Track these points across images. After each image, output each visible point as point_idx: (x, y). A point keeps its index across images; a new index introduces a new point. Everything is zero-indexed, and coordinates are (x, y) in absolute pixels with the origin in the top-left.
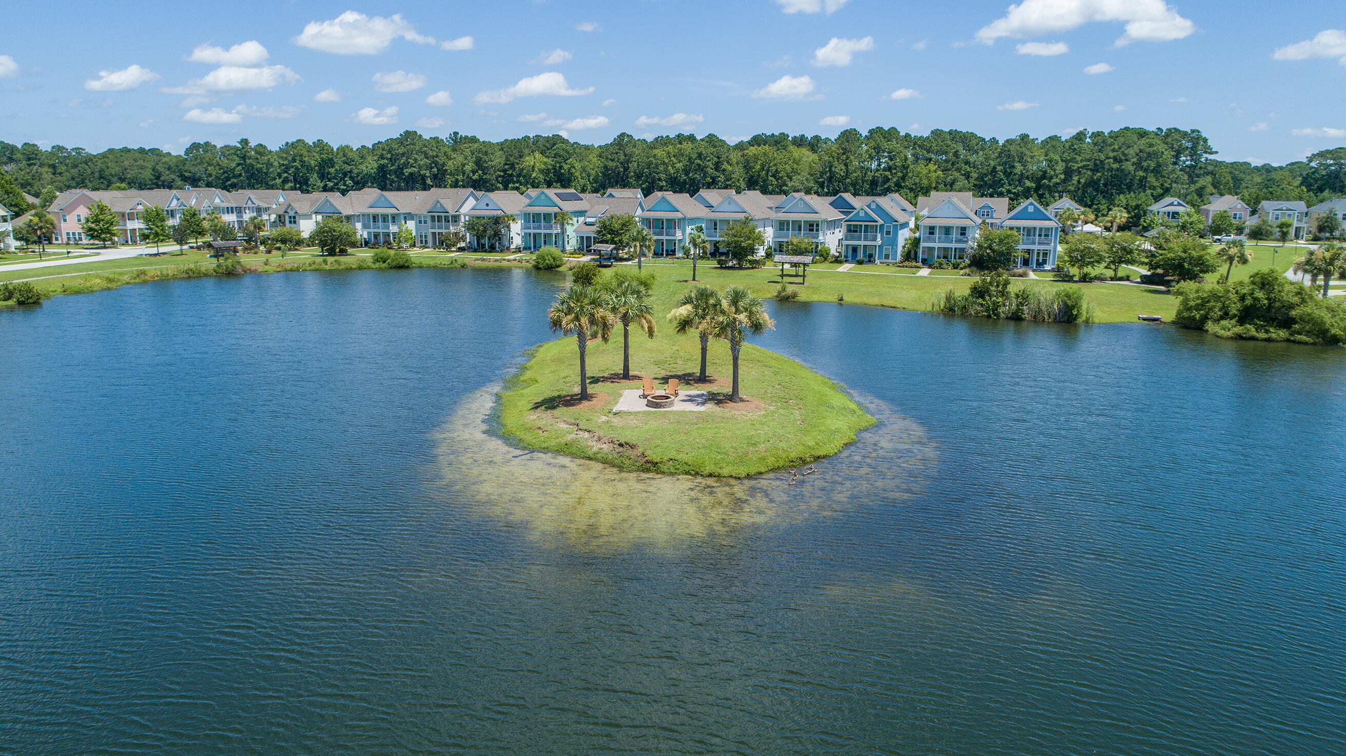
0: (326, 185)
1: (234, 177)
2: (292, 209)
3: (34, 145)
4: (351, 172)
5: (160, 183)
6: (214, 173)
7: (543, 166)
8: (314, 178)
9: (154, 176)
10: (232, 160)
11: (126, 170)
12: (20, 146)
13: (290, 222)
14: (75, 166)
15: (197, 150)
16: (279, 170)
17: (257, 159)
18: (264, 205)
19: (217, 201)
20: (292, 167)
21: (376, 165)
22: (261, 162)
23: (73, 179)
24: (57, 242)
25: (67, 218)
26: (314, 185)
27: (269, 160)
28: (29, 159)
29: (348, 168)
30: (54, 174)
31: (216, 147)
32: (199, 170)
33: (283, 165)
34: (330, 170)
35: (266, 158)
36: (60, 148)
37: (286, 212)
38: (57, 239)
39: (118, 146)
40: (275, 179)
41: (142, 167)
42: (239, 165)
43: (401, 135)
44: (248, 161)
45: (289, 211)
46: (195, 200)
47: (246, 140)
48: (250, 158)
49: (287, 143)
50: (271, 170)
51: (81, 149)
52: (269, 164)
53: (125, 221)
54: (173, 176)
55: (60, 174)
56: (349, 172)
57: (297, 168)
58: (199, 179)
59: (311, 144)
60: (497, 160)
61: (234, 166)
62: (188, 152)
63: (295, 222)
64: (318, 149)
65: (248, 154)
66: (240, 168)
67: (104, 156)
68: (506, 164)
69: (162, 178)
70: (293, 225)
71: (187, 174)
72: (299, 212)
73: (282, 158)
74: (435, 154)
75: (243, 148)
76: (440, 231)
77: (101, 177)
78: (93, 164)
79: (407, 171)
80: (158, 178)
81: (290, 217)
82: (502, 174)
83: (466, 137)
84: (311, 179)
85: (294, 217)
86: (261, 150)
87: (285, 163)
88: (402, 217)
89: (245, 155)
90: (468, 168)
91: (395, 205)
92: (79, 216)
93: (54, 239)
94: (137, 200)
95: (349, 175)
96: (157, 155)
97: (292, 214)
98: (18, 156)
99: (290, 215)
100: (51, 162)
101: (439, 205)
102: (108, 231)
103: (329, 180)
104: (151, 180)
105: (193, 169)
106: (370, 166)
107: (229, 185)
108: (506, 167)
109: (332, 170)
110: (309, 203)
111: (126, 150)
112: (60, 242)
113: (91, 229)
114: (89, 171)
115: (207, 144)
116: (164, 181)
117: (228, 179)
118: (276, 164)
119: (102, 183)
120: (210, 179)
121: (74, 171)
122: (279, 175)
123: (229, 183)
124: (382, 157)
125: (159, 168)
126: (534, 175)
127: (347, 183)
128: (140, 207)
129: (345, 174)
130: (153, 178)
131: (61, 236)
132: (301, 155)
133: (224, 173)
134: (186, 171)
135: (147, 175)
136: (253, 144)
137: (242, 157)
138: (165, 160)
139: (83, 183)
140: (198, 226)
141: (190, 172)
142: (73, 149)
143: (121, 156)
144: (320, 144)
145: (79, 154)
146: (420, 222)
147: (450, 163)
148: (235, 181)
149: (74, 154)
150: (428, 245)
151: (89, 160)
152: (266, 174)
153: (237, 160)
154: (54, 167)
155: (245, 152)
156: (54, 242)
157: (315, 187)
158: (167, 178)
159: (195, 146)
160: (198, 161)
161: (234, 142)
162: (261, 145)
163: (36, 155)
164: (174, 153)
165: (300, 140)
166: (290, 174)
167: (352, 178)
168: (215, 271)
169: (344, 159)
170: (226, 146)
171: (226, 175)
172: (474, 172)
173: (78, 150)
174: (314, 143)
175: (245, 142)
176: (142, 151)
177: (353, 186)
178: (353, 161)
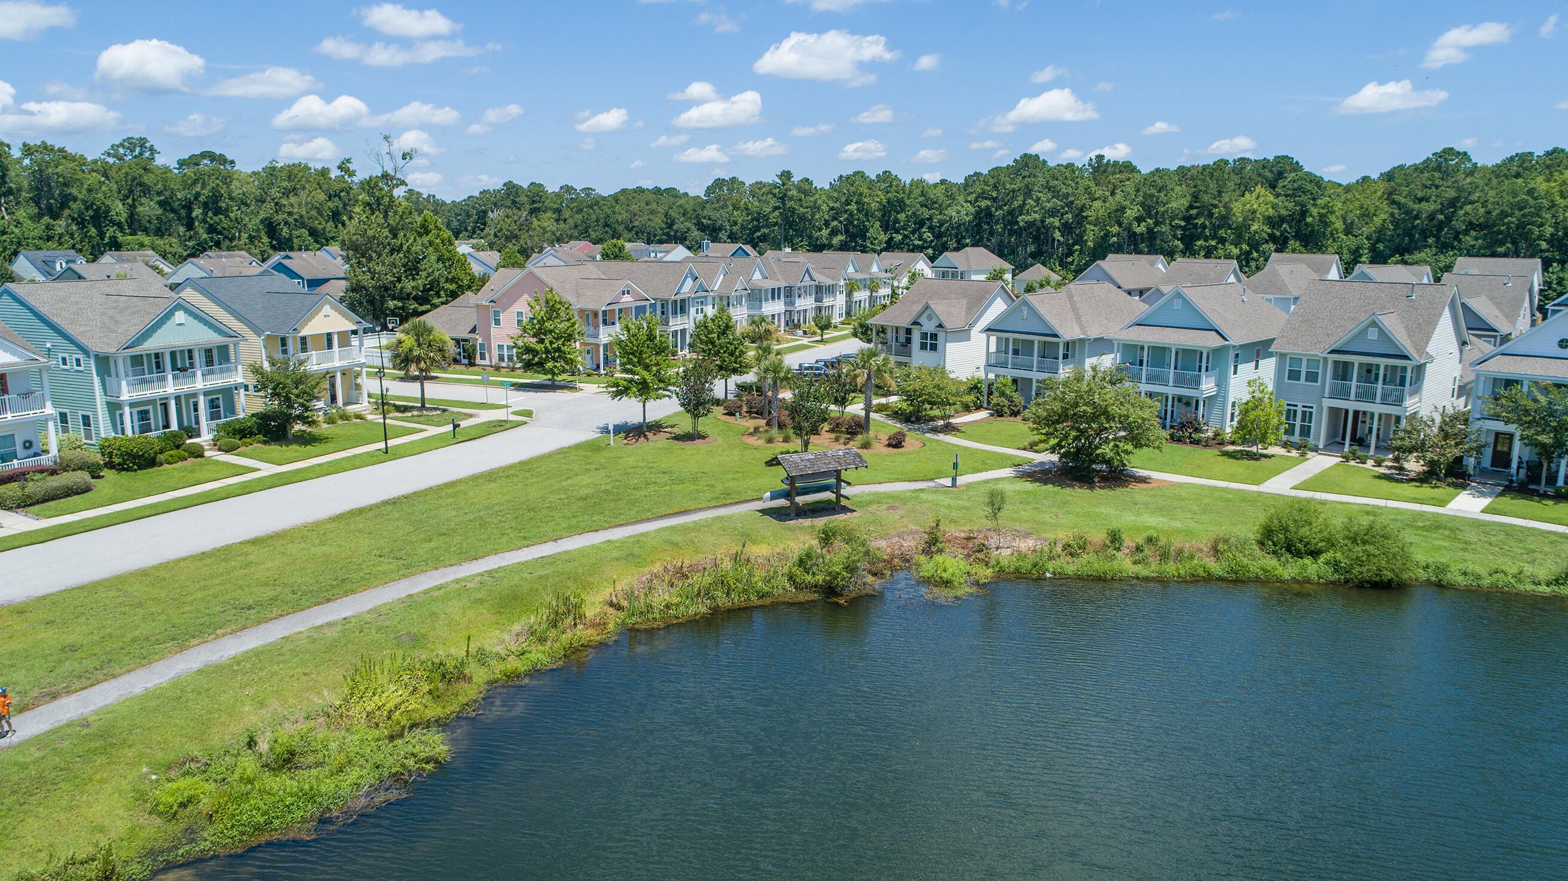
0: (891, 239)
1: (766, 226)
2: (930, 318)
3: (540, 185)
4: (930, 219)
5: (672, 234)
6: (740, 221)
7: (1271, 212)
8: (875, 231)
9: (667, 223)
10: (765, 201)
11: (635, 215)
12: (525, 186)
13: (923, 346)
14: (580, 211)
15: (721, 188)
16: (826, 217)
17: (800, 200)
18: (827, 281)
19: (757, 276)
20: (846, 211)
21: (972, 210)
22: (805, 205)
23: (576, 227)
24: (483, 362)
25: (501, 317)
26: (875, 239)
27: (815, 202)
28: (533, 202)
29: (925, 213)
30: (557, 220)
31: (744, 184)
32: (720, 217)
33: (832, 209)
34: (899, 216)
35: (812, 199)
36: (568, 189)
37: (915, 323)
38: (483, 357)
39: (631, 186)
40: (820, 230)
41: (653, 212)
42: (775, 208)
43: (1015, 161)
44: (789, 204)
45: (923, 320)
46: (722, 277)
47: (789, 173)
48: (791, 199)
49: (841, 176)
50: (817, 217)
51: (591, 189)
52: (816, 208)
53: (597, 327)
54: (687, 224)
55: (565, 220)
56: (928, 219)
57: (851, 214)
58: (720, 229)
59: (873, 177)
60: (1178, 201)
61: (768, 210)
62: (709, 191)
63: (934, 347)
64: (883, 186)
65: (790, 193)
66: (777, 213)
67: (615, 198)
68: (1191, 207)
69: (675, 227)
70: (928, 355)
71: (704, 221)
72: (948, 325)
73: (832, 198)
74: (1070, 191)
75: (783, 185)
76: (1362, 406)
77: (607, 225)
78: (600, 207)
79: (1022, 220)
80: (670, 226)
81: (924, 335)
82: (1183, 223)
83: (1116, 163)
84: (871, 230)
85: (934, 336)
86: (806, 187)
87: (836, 205)
88: (1232, 354)
89: (785, 195)
90: (1131, 213)
91: (1217, 322)
92: (520, 314)
93: (478, 356)
94: (621, 285)
95: (928, 223)
96: (673, 196)
97: (929, 327)
98: (523, 199)
99: (925, 329)
100: (555, 206)
101: (1373, 334)
102: (559, 354)
103: (897, 232)
104: (661, 229)
105: (715, 215)
106: (961, 212)
107: (758, 237)
108: (1194, 212)
109: (902, 216)
110: (964, 302)
111: (640, 191)
112: (487, 362)
113: (528, 350)
114: (594, 217)
115: (733, 180)
116: (677, 231)
117: (757, 229)
118: (824, 207)
119: (607, 232)
120: (735, 228)
121: (579, 217)
122: (827, 224)
123: (759, 234)
124: (982, 196)
125: (673, 214)
126: (1255, 227)
127: (925, 236)
128: (627, 298)
129: (922, 223)
130: (664, 226)
131: (490, 352)
132: (861, 194)
133: (752, 220)
134: (704, 218)
135: (658, 222)
136: (796, 179)
137: (780, 198)
138: (682, 201)
139: (586, 232)
140: (732, 354)
141: (710, 219)
142: (583, 190)
143: (634, 198)
144: (886, 177)
145: (588, 195)
146: (1294, 375)
147: (1097, 204)
148: (766, 231)
149: (583, 195)
150: (1311, 441)
151: (597, 202)
152: (810, 221)
153: (774, 202)
154: (558, 211)
155: (786, 190)
156: (478, 361)
157: (876, 242)
158: (682, 226)
159: (719, 183)
160: (721, 203)
161: (771, 177)
162: (807, 180)
163: (541, 197)
164: (692, 194)
165: (858, 172)
166: (840, 222)
167: (931, 229)
168: (791, 578)
169: (921, 199)
170: (757, 183)
171: (755, 223)
172: (1139, 220)
173: (588, 190)
174: (878, 176)
175: (786, 175)
176: (657, 191)
177: (932, 241)
178: (935, 203)
